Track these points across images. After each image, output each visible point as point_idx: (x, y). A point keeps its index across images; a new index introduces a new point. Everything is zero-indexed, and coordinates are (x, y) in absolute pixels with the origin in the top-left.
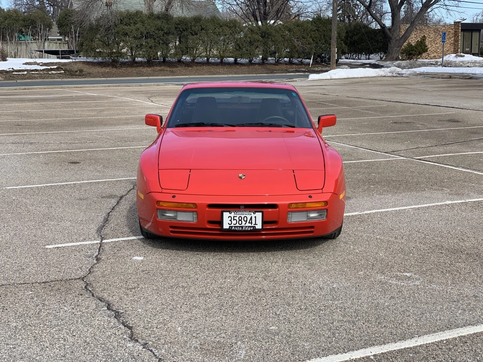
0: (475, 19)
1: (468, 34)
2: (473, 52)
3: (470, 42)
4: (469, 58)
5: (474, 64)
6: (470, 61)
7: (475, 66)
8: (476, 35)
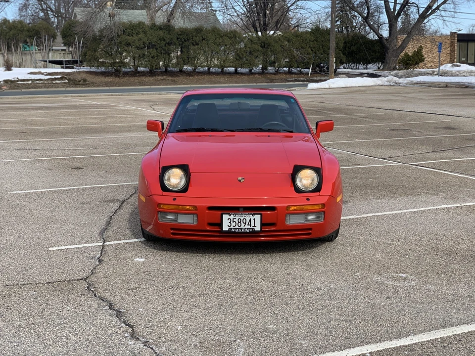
0: (471, 29)
1: (464, 44)
2: (469, 62)
3: (466, 52)
4: (465, 67)
5: (471, 73)
6: (466, 71)
7: (472, 76)
8: (471, 45)
